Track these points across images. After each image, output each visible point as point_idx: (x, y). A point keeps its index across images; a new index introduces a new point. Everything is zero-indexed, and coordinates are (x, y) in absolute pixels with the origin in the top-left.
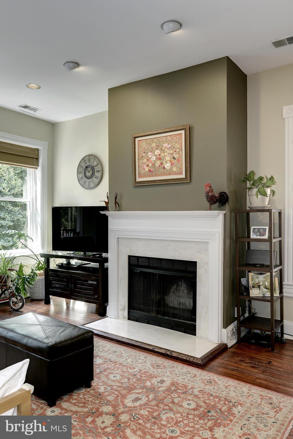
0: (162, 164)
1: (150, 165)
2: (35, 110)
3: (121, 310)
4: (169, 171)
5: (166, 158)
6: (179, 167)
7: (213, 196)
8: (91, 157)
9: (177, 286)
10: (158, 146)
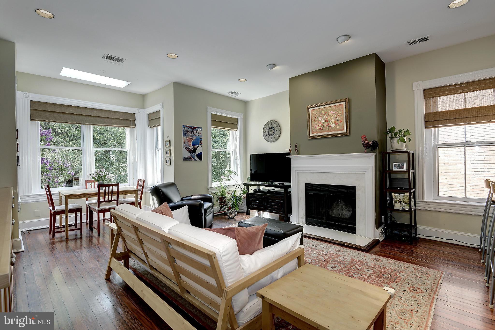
0: (329, 124)
1: (320, 125)
2: (238, 94)
3: (301, 218)
4: (334, 128)
5: (332, 120)
6: (341, 126)
7: (368, 143)
8: (272, 122)
9: (337, 203)
10: (326, 113)
